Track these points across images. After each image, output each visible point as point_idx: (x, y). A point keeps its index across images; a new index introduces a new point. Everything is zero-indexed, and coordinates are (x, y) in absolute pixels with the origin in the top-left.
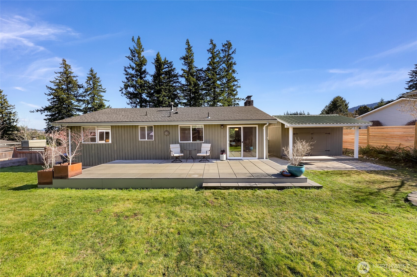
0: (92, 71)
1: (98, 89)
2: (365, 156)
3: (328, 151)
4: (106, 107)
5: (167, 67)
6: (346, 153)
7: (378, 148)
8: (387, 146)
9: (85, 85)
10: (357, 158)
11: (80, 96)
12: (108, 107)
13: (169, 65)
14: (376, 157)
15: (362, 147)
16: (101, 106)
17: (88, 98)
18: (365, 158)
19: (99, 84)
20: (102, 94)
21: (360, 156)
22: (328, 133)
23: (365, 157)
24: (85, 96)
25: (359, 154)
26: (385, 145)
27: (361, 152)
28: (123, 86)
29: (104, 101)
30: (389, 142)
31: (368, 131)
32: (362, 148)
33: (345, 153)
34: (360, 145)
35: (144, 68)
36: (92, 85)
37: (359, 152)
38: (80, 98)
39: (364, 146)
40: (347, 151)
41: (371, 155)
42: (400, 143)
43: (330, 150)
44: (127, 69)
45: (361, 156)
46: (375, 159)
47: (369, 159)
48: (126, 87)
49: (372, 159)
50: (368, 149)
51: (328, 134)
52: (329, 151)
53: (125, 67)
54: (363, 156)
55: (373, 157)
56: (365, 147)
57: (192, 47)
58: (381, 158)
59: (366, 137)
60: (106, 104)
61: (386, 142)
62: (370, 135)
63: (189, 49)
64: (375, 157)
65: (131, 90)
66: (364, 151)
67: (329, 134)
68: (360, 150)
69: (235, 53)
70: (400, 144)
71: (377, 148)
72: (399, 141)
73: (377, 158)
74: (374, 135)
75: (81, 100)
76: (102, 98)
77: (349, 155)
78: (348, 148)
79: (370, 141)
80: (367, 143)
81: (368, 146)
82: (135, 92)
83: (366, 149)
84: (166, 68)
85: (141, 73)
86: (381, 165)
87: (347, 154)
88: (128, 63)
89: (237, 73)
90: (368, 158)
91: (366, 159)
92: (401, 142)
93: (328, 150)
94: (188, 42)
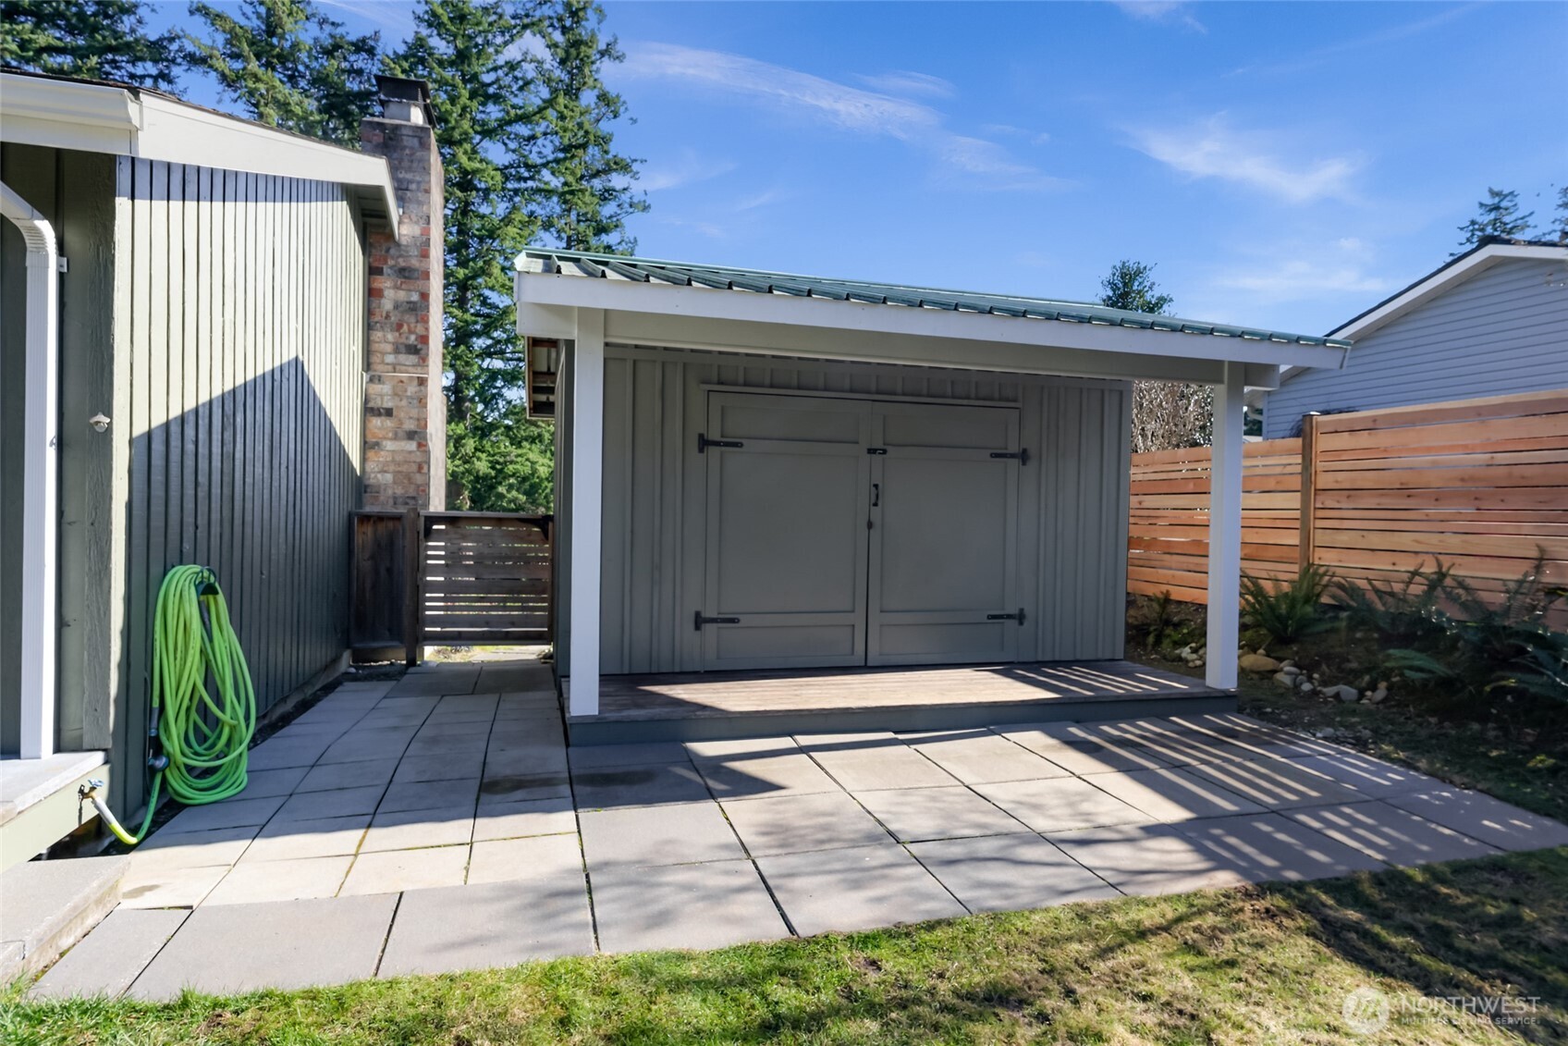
2: (1287, 667)
3: (1013, 623)
6: (1158, 642)
7: (1377, 591)
8: (1442, 575)
10: (1231, 685)
14: (1368, 670)
15: (1268, 586)
18: (1287, 680)
21: (1250, 660)
22: (1013, 448)
23: (1286, 673)
25: (1248, 646)
26: (1429, 568)
27: (1257, 625)
30: (1454, 543)
31: (1307, 452)
32: (1266, 597)
33: (1151, 639)
34: (1256, 569)
37: (1243, 628)
39: (1280, 577)
40: (1167, 622)
41: (1328, 658)
42: (1541, 549)
43: (1029, 611)
45: (1259, 660)
46: (1361, 695)
47: (1315, 693)
49: (1337, 696)
50: (1307, 600)
51: (1014, 463)
52: (1021, 617)
54: (1268, 663)
55: (1349, 677)
56: (1286, 587)
58: (1406, 686)
59: (1294, 500)
61: (1433, 541)
62: (1323, 481)
64: (1357, 674)
66: (1279, 618)
67: (1024, 456)
68: (1255, 612)
70: (1534, 553)
71: (1371, 596)
72: (1527, 528)
73: (1374, 688)
74: (1345, 480)
77: (1180, 659)
78: (1177, 594)
79: (1320, 538)
80: (1296, 554)
81: (1310, 573)
83: (1291, 600)
86: (1423, 764)
87: (1166, 646)
89: (634, 121)
90: (1310, 679)
91: (1297, 686)
92: (1547, 542)
93: (1013, 610)
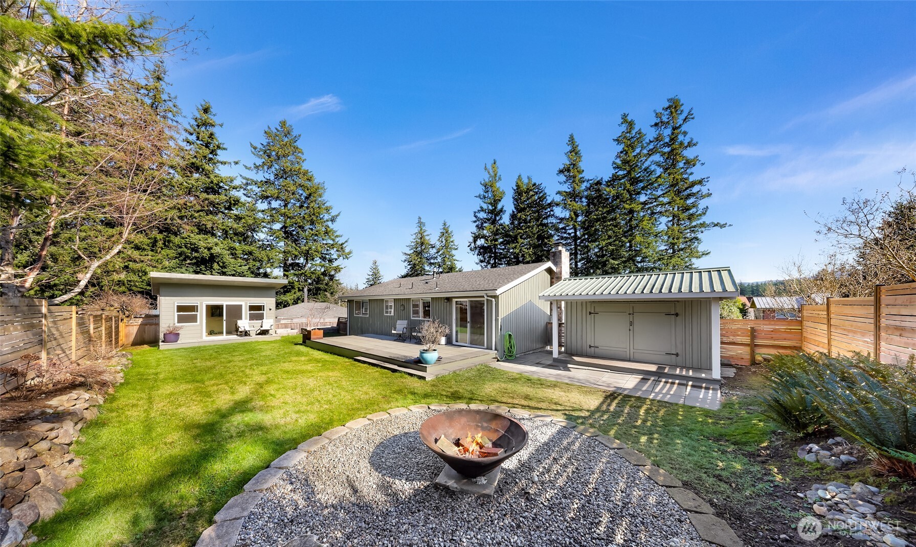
0: (445, 224)
1: (450, 246)
4: (457, 269)
5: (533, 193)
9: (438, 245)
11: (431, 258)
12: (460, 271)
13: (537, 190)
16: (451, 269)
17: (439, 260)
19: (452, 240)
20: (454, 252)
24: (436, 258)
28: (471, 239)
29: (456, 262)
31: (828, 310)
35: (499, 207)
36: (444, 243)
38: (432, 261)
44: (477, 214)
48: (476, 239)
53: (475, 212)
57: (578, 146)
60: (458, 265)
63: (574, 151)
65: (480, 242)
69: (693, 118)
75: (433, 264)
76: (454, 258)
82: (485, 245)
84: (533, 195)
85: (495, 213)
88: (479, 203)
94: (572, 139)
